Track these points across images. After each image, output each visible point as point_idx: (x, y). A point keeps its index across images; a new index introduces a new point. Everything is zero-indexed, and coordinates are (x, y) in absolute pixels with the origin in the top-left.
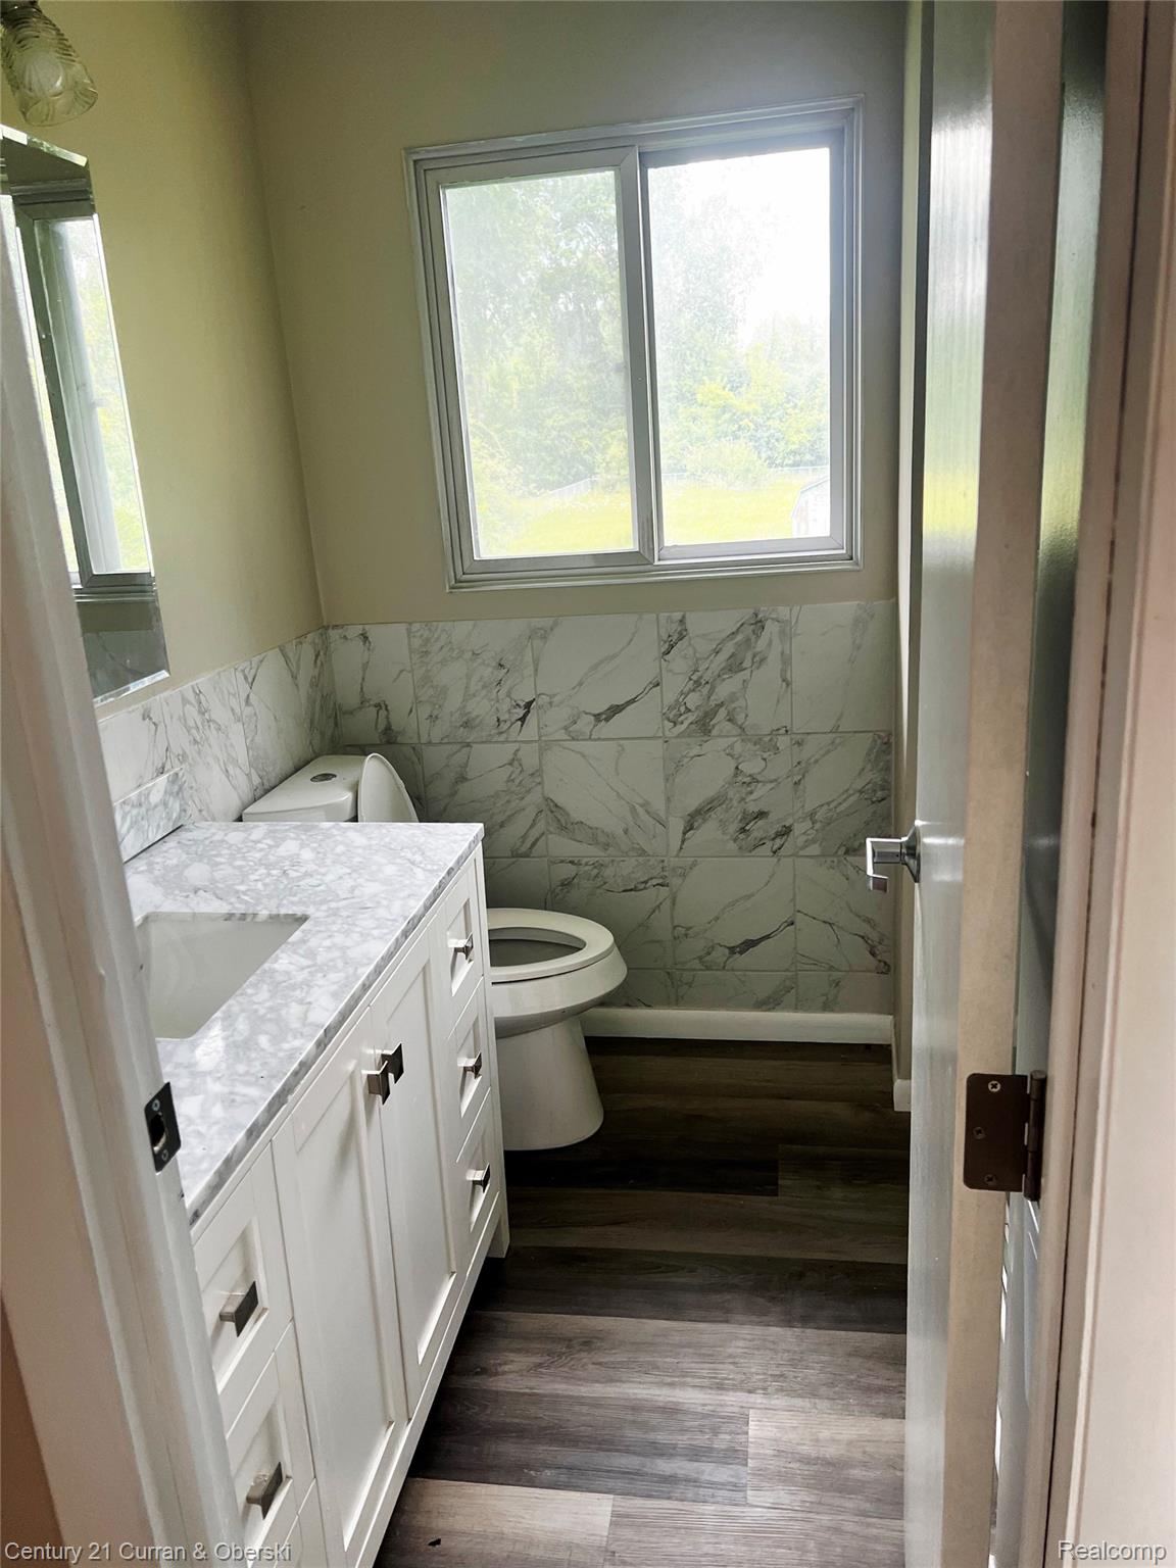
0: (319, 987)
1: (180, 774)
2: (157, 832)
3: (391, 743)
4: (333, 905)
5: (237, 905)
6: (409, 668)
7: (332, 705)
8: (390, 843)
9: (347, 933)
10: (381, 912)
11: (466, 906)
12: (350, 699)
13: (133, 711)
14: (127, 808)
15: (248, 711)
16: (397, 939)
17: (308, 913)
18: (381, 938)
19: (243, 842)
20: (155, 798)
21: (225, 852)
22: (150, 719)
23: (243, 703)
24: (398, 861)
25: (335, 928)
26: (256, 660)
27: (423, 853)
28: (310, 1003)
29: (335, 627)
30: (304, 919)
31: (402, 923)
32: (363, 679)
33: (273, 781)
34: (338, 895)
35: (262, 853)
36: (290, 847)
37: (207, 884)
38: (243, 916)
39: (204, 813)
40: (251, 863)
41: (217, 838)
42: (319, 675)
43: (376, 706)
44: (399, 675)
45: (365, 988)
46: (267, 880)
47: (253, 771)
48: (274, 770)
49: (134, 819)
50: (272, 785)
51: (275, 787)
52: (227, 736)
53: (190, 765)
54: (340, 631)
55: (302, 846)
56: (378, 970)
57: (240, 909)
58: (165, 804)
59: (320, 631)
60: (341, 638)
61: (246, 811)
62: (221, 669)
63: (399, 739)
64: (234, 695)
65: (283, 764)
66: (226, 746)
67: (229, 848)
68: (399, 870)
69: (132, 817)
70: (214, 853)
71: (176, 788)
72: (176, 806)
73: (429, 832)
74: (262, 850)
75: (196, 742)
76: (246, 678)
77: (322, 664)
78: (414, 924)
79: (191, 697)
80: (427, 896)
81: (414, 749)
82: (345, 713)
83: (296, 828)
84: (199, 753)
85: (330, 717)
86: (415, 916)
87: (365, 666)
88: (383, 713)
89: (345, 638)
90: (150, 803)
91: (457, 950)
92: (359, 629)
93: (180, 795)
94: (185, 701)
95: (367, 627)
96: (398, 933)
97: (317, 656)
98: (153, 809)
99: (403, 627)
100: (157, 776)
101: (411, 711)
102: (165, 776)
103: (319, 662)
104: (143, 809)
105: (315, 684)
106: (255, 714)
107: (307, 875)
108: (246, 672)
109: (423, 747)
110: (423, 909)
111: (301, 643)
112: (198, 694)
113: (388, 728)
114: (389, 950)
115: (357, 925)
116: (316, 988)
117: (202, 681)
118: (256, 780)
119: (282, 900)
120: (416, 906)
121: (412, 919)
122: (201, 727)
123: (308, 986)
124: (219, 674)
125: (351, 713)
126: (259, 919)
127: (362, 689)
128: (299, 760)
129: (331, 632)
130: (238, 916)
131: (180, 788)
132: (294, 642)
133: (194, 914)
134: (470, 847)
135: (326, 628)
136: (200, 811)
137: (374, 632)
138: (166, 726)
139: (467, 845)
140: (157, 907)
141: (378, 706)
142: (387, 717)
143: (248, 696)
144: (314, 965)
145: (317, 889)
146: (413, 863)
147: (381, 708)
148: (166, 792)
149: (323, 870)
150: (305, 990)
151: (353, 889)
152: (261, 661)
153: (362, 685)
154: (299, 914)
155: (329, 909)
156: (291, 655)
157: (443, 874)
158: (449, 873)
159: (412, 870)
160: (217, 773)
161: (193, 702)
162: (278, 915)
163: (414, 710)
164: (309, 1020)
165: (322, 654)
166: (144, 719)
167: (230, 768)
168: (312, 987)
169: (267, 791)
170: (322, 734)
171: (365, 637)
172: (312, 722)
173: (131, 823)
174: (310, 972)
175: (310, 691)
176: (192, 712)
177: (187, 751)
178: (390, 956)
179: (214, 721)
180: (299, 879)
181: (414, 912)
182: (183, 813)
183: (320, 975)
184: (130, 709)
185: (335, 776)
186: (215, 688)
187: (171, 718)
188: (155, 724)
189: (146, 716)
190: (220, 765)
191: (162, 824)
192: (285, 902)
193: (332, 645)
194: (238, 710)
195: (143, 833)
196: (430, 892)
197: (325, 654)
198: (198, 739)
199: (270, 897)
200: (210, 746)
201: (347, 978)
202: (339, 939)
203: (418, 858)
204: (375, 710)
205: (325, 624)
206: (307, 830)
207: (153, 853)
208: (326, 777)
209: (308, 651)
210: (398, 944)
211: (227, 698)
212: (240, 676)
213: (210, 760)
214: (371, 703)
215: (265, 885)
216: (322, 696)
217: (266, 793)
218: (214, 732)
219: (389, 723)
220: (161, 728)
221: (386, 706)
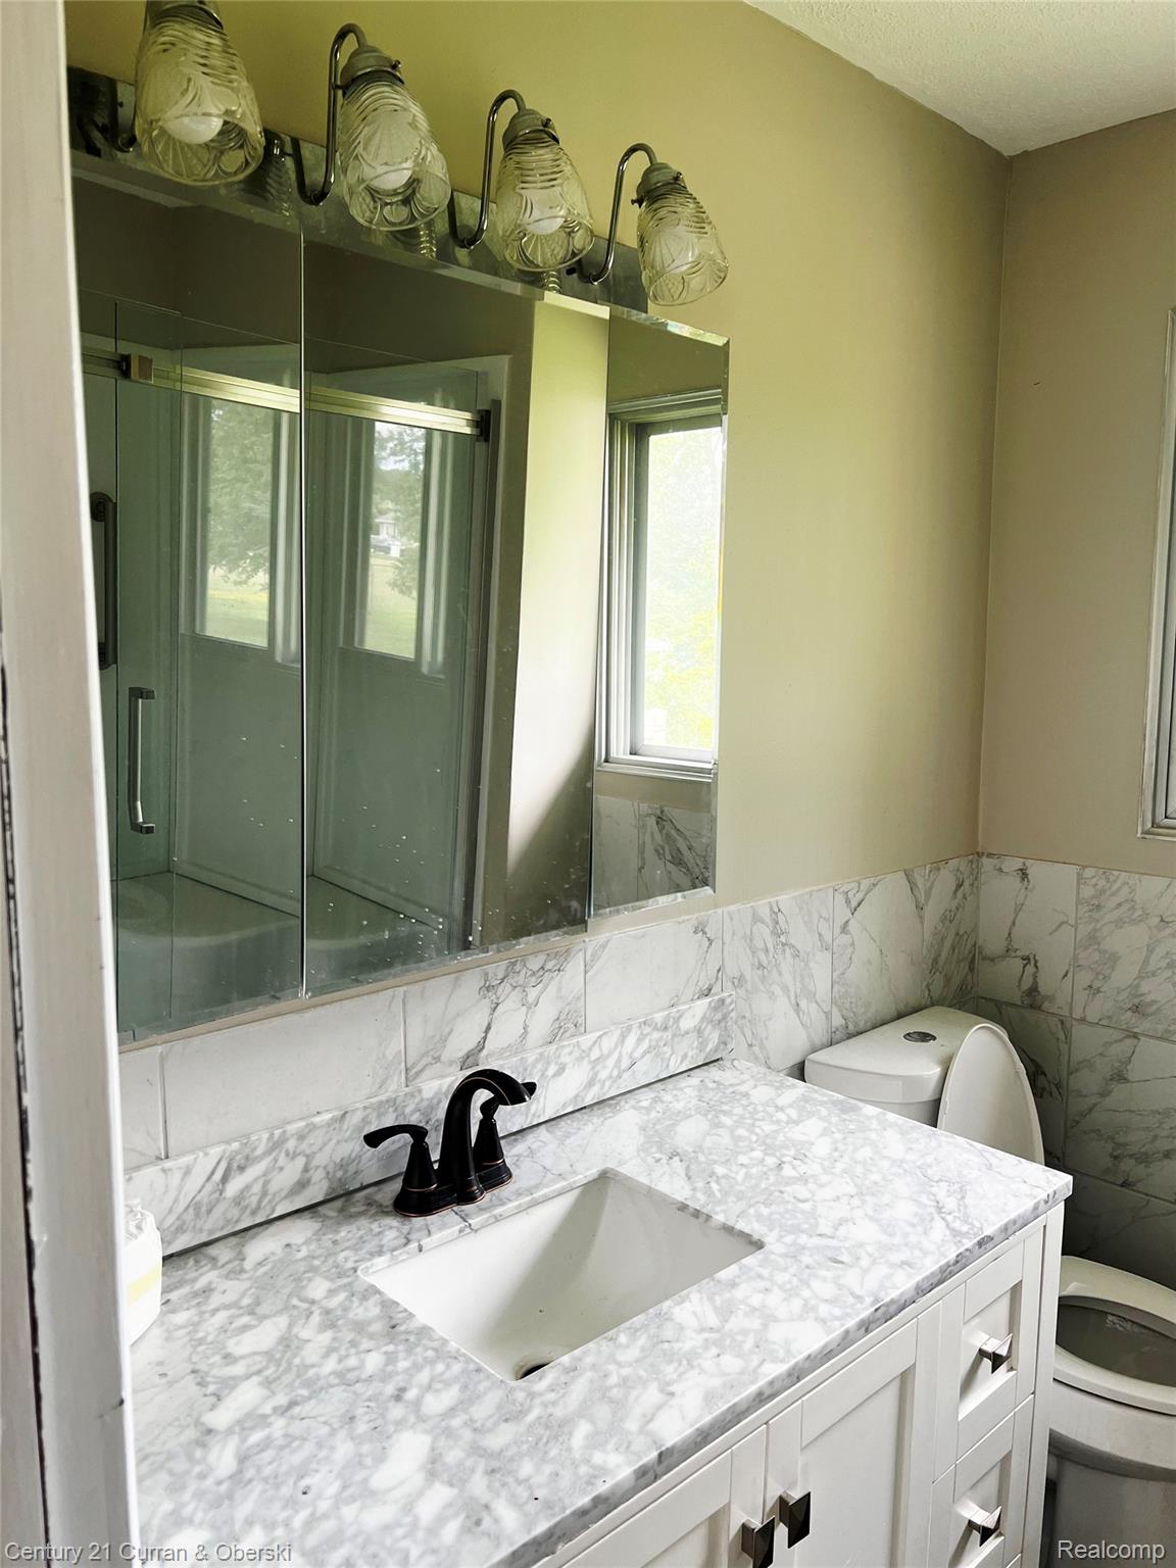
0: (702, 1371)
1: (728, 1001)
2: (682, 1062)
3: (1035, 1008)
4: (803, 1239)
5: (700, 1195)
6: (1072, 921)
7: (969, 945)
8: (930, 1166)
9: (790, 1293)
10: (851, 1278)
11: (1016, 1291)
12: (993, 943)
13: (684, 921)
14: (647, 1030)
15: (844, 939)
16: (847, 1332)
17: (766, 1240)
18: (824, 1321)
19: (766, 1104)
20: (687, 1023)
21: (738, 1110)
22: (704, 933)
23: (837, 930)
24: (924, 1199)
25: (781, 1278)
26: (865, 884)
27: (963, 1198)
28: (672, 1394)
29: (990, 855)
30: (759, 1245)
31: (865, 1309)
32: (1014, 923)
33: (862, 1025)
34: (817, 1225)
35: (775, 1127)
36: (812, 1127)
37: (690, 1150)
38: (697, 1214)
39: (756, 1049)
40: (754, 1138)
41: (743, 1088)
42: (957, 909)
43: (1023, 959)
44: (1060, 926)
45: (761, 1398)
46: (754, 1171)
47: (835, 1010)
48: (864, 1013)
49: (654, 1043)
50: (859, 1029)
51: (861, 1033)
52: (807, 965)
53: (747, 991)
54: (994, 861)
55: (825, 1132)
56: (795, 1375)
57: (699, 1201)
58: (699, 1032)
59: (970, 857)
60: (994, 869)
61: (812, 1057)
62: (815, 888)
63: (1046, 1005)
64: (827, 920)
65: (883, 1005)
66: (802, 977)
67: (745, 1107)
68: (916, 1214)
69: (650, 1041)
70: (725, 1108)
71: (718, 1016)
72: (713, 1037)
73: (990, 1167)
74: (778, 1122)
75: (761, 966)
76: (848, 901)
77: (964, 897)
78: (887, 1313)
79: (765, 913)
80: (928, 1273)
81: (1062, 1023)
82: (985, 958)
83: (835, 1103)
84: (763, 979)
85: (963, 959)
86: (892, 1301)
87: (1018, 909)
88: (1030, 969)
89: (1000, 870)
90: (678, 1028)
91: (982, 1353)
92: (1018, 863)
93: (723, 1024)
94: (756, 919)
95: (1029, 862)
96: (851, 1323)
97: (959, 886)
98: (683, 1036)
99: (1074, 869)
100: (698, 998)
101: (1066, 975)
102: (708, 1000)
103: (960, 894)
104: (669, 1034)
105: (948, 918)
106: (853, 944)
107: (803, 1179)
108: (850, 895)
109: (1074, 1023)
110: (912, 1293)
111: (939, 869)
112: (776, 912)
113: (1033, 990)
114: (825, 1346)
115: (808, 1286)
116: (697, 1371)
117: (785, 899)
118: (838, 1021)
119: (751, 1206)
120: (903, 1284)
121: (887, 1305)
122: (771, 949)
123: (689, 1363)
124: (811, 893)
125: (993, 960)
126: (713, 1223)
127: (1009, 934)
128: (906, 1006)
129: (985, 860)
130: (691, 1210)
131: (724, 1018)
132: (928, 866)
133: (650, 1188)
134: (1036, 1208)
135: (980, 855)
136: (750, 1046)
137: (1036, 870)
138: (723, 943)
139: (1030, 1204)
140: (620, 1163)
141: (1027, 959)
142: (1035, 977)
143: (847, 922)
144: (718, 1331)
145: (801, 1205)
146: (939, 1209)
147: (1029, 962)
148: (703, 1018)
149: (824, 1179)
150: (682, 1369)
151: (842, 1222)
152: (874, 885)
153: (1010, 929)
154: (756, 1237)
155: (794, 1244)
156: (920, 882)
157: (969, 1244)
158: (980, 1244)
159: (932, 1220)
160: (783, 1005)
161: (768, 920)
162: (733, 1228)
163: (1070, 975)
164: (652, 1426)
165: (967, 887)
166: (695, 932)
167: (803, 1004)
168: (692, 1367)
169: (850, 1036)
170: (948, 980)
171: (1024, 874)
172: (935, 961)
173: (650, 1047)
174: (706, 1340)
175: (939, 927)
176: (764, 932)
177: (748, 977)
178: (826, 1355)
179: (792, 946)
180: (790, 1181)
181: (894, 1294)
182: (722, 1047)
183: (714, 1351)
184: (680, 920)
185: (934, 1038)
186: (801, 909)
187: (734, 934)
188: (709, 940)
189: (700, 929)
190: (789, 997)
191: (690, 1054)
192: (752, 1211)
193: (983, 876)
194: (828, 938)
195: (662, 1060)
196: (935, 1267)
197: (972, 885)
198: (765, 963)
199: (740, 1197)
200: (780, 974)
201: (742, 1373)
202: (774, 1299)
203: (951, 1203)
204: (1020, 963)
205: (979, 850)
206: (845, 1109)
207: (670, 1086)
208: (925, 1037)
209: (946, 879)
210: (846, 1340)
211: (816, 922)
212: (840, 898)
213: (776, 989)
214: (1019, 953)
215: (748, 1176)
216: (957, 934)
217: (848, 1038)
218: (789, 958)
219: (1035, 983)
220: (716, 945)
221: (1036, 962)
